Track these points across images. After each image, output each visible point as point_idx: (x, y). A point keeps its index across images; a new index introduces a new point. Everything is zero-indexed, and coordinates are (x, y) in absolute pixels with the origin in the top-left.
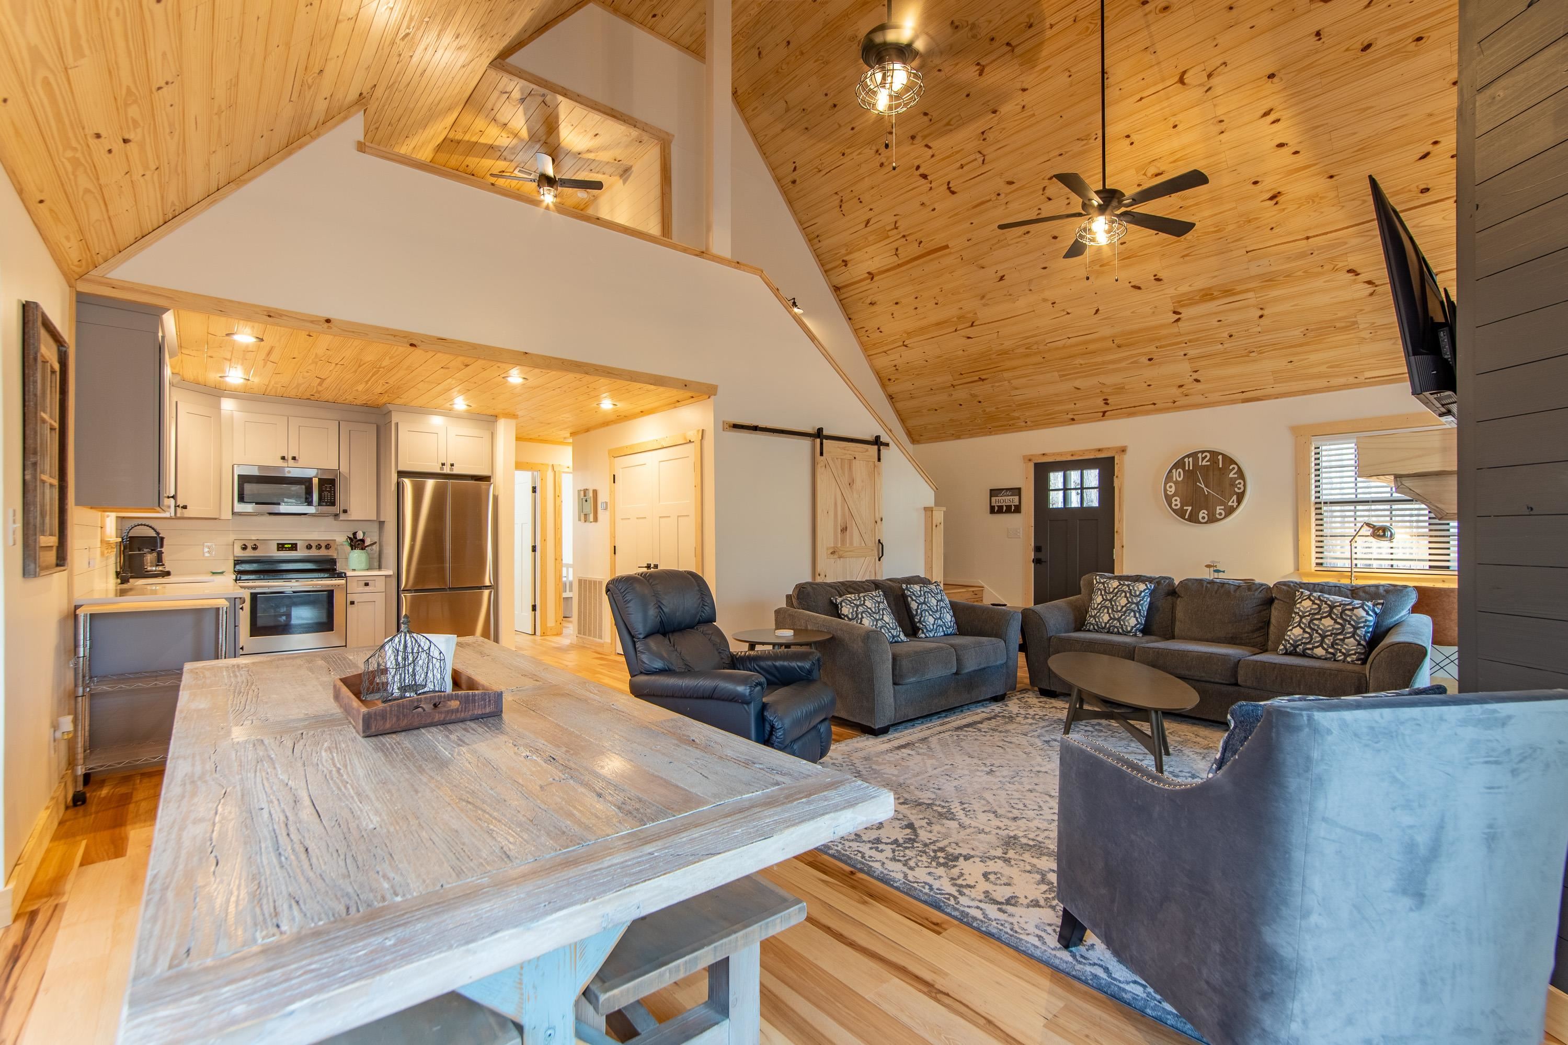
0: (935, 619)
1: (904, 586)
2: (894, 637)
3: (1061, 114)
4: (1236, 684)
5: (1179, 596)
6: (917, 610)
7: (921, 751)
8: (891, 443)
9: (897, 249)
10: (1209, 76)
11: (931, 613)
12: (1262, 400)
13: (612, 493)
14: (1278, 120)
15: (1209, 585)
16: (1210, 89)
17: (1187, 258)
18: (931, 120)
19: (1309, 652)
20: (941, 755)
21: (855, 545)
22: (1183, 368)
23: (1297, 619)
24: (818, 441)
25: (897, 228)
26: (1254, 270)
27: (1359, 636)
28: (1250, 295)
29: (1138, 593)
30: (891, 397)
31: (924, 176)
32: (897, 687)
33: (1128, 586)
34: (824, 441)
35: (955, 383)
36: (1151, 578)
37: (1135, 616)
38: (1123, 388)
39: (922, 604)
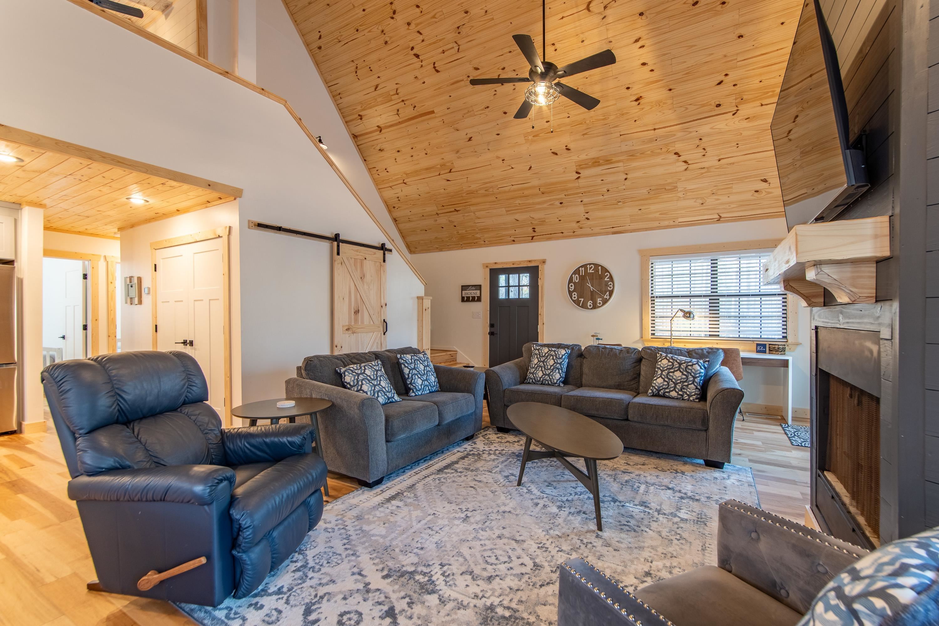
0: (423, 381)
1: (399, 356)
2: (389, 398)
3: (511, 21)
4: (627, 420)
5: (585, 357)
6: (408, 375)
7: (409, 501)
8: (394, 250)
9: (398, 110)
10: (605, 7)
11: (419, 376)
12: (623, 233)
13: (154, 280)
14: (643, 46)
15: (603, 350)
16: (605, 17)
17: (586, 136)
18: (421, 12)
19: (667, 394)
20: (425, 504)
21: (365, 323)
22: (581, 209)
23: (659, 372)
24: (335, 243)
25: (398, 94)
26: (624, 148)
27: (696, 383)
28: (620, 164)
29: (561, 356)
30: (395, 220)
31: (417, 56)
32: (389, 444)
33: (554, 351)
34: (340, 244)
35: (439, 212)
36: (567, 345)
37: (559, 373)
38: (544, 221)
39: (412, 369)
